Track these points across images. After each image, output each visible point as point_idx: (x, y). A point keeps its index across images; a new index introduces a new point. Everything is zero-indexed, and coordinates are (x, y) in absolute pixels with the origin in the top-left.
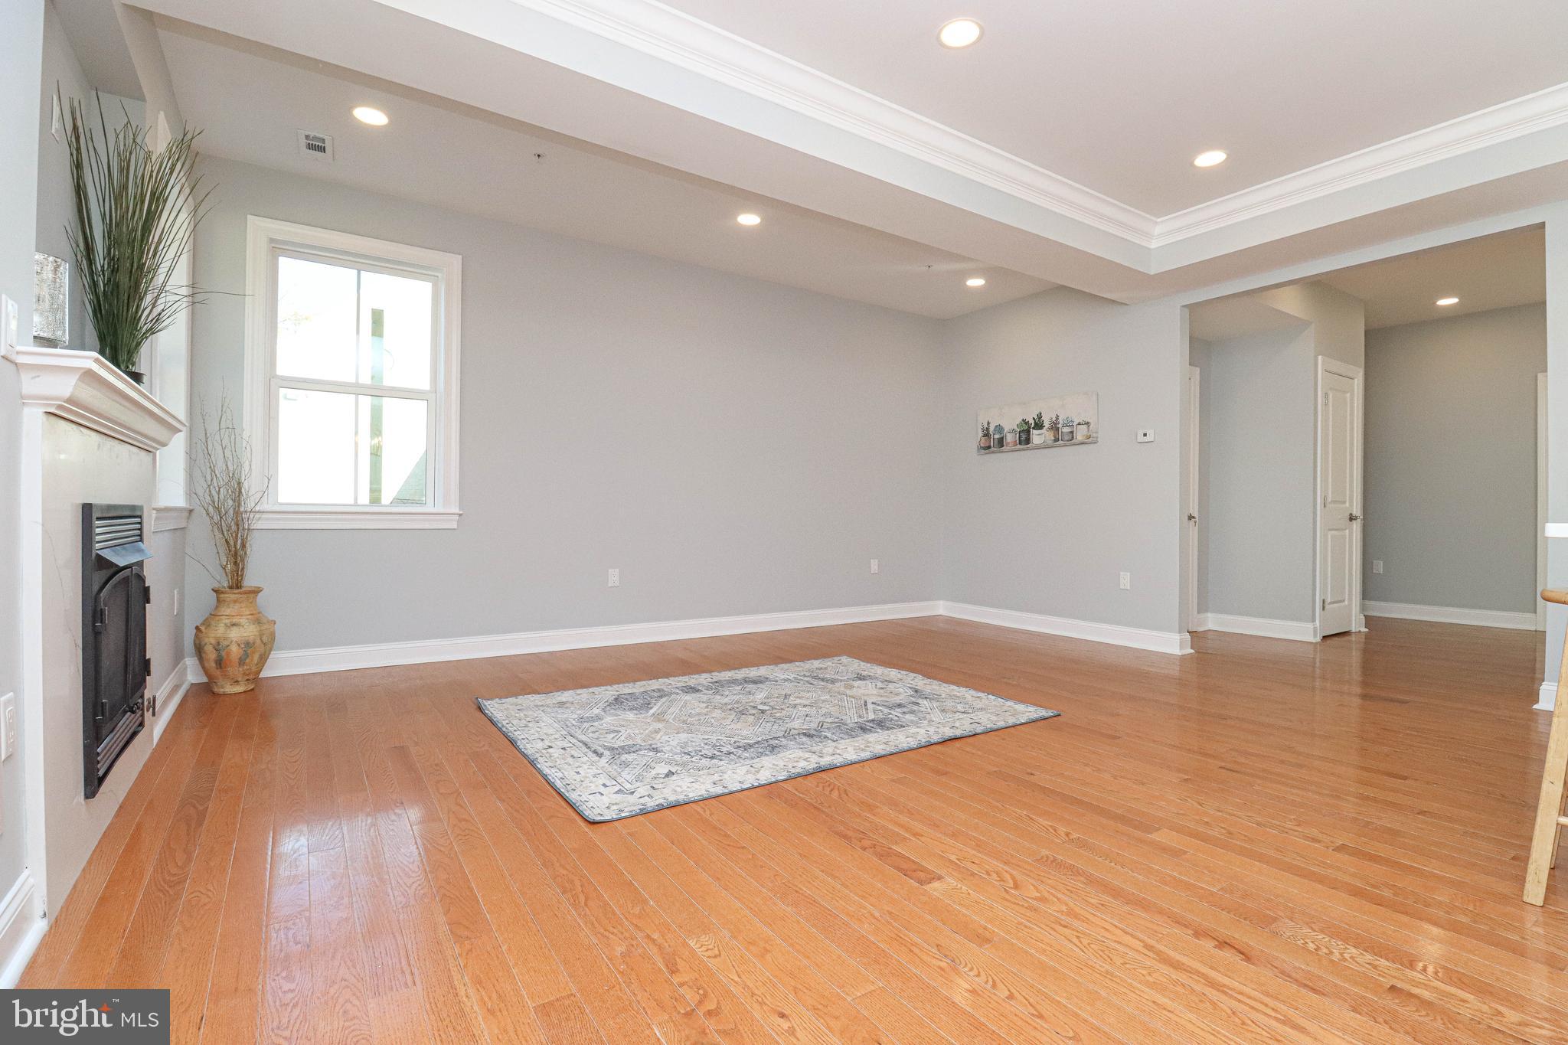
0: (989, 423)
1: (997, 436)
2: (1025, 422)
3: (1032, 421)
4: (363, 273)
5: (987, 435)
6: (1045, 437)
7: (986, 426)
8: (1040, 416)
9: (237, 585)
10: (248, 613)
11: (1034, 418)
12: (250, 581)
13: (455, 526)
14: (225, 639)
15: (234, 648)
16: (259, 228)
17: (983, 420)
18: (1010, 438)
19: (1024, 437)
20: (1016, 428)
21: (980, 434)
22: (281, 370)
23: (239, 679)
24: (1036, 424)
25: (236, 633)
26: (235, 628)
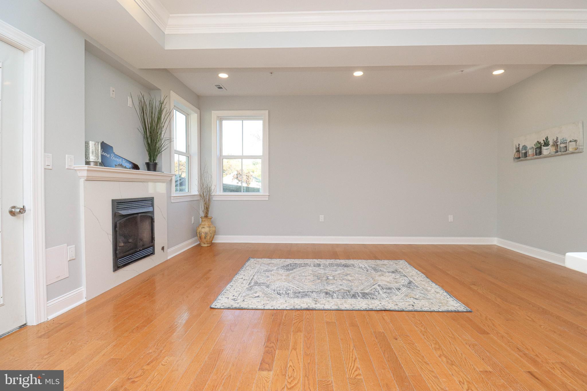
0: (519, 145)
1: (524, 151)
2: (539, 143)
3: (542, 142)
4: (244, 121)
5: (518, 151)
6: (550, 150)
7: (518, 146)
8: (547, 139)
9: (206, 217)
10: (207, 224)
11: (544, 140)
12: (209, 215)
13: (267, 199)
14: (201, 231)
15: (203, 234)
16: (215, 114)
17: (516, 143)
18: (530, 152)
19: (538, 151)
20: (533, 146)
21: (515, 151)
22: (224, 153)
23: (205, 243)
24: (545, 143)
25: (205, 230)
26: (203, 228)
